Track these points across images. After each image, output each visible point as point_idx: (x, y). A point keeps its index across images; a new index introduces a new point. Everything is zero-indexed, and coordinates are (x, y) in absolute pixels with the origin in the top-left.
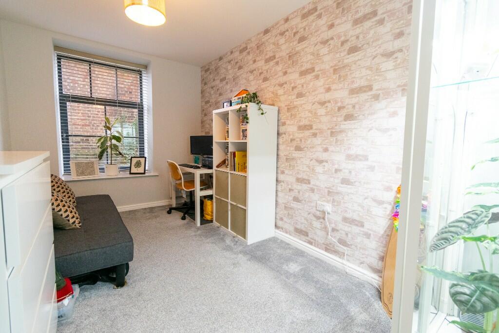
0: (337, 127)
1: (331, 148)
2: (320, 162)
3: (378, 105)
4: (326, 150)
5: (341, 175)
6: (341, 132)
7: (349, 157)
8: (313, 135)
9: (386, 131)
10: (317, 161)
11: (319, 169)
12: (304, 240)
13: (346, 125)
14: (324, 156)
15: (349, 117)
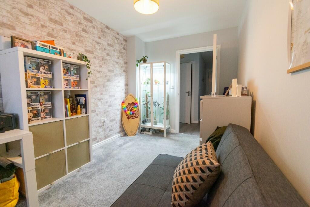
0: (105, 84)
1: (104, 93)
2: (100, 100)
3: (116, 78)
4: (102, 94)
5: (108, 104)
6: (107, 86)
7: (110, 96)
8: (95, 87)
9: (118, 87)
10: (98, 99)
11: (99, 103)
12: (95, 142)
13: (108, 83)
14: (101, 97)
15: (109, 80)
